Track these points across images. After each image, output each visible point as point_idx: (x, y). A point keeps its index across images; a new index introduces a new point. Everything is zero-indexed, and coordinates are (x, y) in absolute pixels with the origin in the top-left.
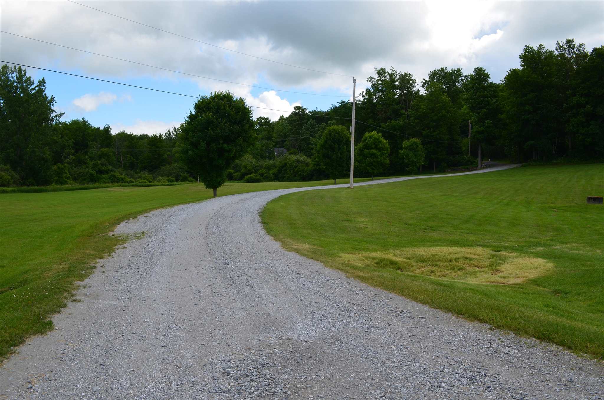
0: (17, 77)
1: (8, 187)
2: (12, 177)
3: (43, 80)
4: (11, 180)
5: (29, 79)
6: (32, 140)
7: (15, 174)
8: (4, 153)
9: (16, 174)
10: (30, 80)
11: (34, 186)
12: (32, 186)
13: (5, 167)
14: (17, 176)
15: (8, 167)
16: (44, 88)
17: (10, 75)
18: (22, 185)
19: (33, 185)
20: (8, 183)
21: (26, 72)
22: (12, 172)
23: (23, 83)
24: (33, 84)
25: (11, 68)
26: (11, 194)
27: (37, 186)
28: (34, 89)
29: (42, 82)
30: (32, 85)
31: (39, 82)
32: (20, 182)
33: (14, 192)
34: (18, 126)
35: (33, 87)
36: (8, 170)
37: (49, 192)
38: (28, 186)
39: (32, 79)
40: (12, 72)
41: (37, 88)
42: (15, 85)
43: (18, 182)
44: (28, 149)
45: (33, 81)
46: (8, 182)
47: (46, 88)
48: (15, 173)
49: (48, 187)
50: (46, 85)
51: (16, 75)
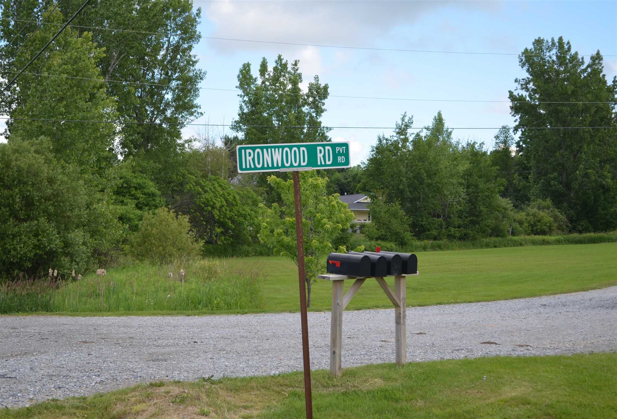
0: (557, 56)
1: (550, 235)
2: (556, 218)
3: (598, 53)
4: (554, 224)
5: (574, 57)
6: (584, 157)
7: (559, 214)
8: (542, 180)
9: (562, 214)
10: (576, 58)
11: (590, 232)
12: (586, 232)
13: (544, 204)
14: (562, 217)
15: (549, 202)
16: (600, 67)
17: (548, 54)
18: (570, 232)
19: (587, 230)
20: (550, 229)
21: (570, 46)
22: (556, 210)
23: (567, 64)
24: (583, 63)
25: (547, 41)
26: (555, 246)
27: (595, 232)
28: (585, 70)
29: (597, 58)
30: (580, 65)
31: (592, 58)
32: (567, 226)
33: (558, 242)
34: (562, 135)
35: (583, 67)
36: (548, 208)
37: (612, 242)
38: (580, 232)
39: (580, 57)
40: (550, 49)
41: (589, 70)
42: (555, 69)
43: (564, 227)
44: (578, 172)
45: (583, 58)
46: (550, 227)
47: (603, 67)
48: (559, 212)
49: (611, 233)
50: (604, 62)
51: (556, 53)
